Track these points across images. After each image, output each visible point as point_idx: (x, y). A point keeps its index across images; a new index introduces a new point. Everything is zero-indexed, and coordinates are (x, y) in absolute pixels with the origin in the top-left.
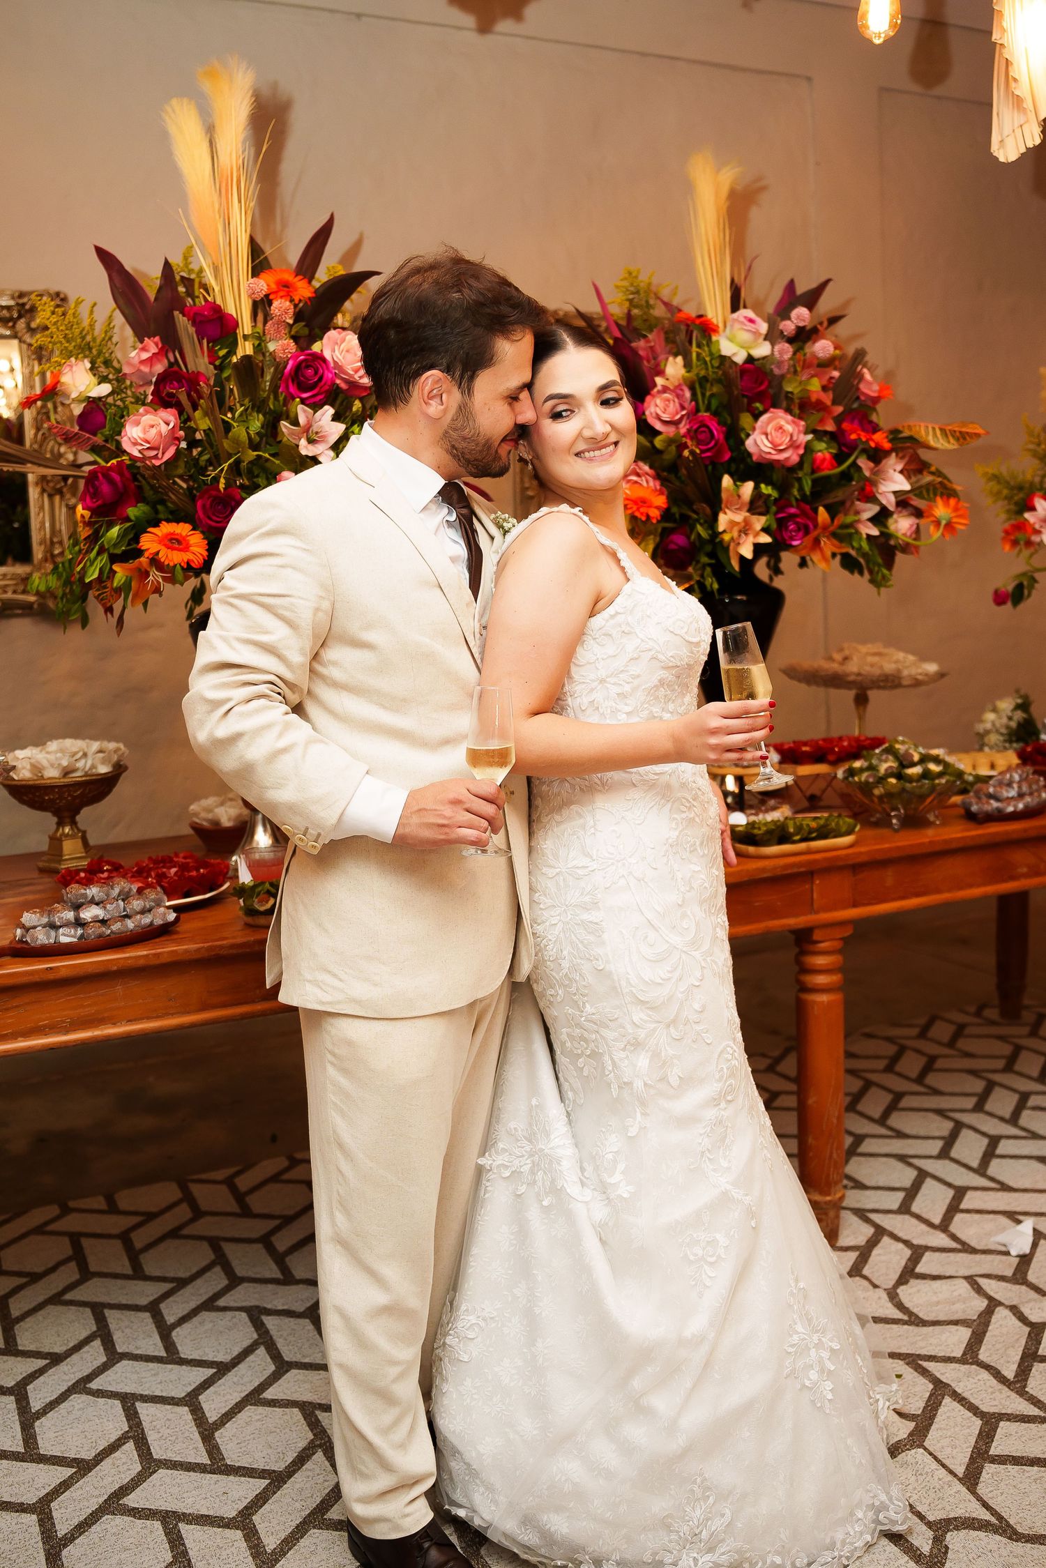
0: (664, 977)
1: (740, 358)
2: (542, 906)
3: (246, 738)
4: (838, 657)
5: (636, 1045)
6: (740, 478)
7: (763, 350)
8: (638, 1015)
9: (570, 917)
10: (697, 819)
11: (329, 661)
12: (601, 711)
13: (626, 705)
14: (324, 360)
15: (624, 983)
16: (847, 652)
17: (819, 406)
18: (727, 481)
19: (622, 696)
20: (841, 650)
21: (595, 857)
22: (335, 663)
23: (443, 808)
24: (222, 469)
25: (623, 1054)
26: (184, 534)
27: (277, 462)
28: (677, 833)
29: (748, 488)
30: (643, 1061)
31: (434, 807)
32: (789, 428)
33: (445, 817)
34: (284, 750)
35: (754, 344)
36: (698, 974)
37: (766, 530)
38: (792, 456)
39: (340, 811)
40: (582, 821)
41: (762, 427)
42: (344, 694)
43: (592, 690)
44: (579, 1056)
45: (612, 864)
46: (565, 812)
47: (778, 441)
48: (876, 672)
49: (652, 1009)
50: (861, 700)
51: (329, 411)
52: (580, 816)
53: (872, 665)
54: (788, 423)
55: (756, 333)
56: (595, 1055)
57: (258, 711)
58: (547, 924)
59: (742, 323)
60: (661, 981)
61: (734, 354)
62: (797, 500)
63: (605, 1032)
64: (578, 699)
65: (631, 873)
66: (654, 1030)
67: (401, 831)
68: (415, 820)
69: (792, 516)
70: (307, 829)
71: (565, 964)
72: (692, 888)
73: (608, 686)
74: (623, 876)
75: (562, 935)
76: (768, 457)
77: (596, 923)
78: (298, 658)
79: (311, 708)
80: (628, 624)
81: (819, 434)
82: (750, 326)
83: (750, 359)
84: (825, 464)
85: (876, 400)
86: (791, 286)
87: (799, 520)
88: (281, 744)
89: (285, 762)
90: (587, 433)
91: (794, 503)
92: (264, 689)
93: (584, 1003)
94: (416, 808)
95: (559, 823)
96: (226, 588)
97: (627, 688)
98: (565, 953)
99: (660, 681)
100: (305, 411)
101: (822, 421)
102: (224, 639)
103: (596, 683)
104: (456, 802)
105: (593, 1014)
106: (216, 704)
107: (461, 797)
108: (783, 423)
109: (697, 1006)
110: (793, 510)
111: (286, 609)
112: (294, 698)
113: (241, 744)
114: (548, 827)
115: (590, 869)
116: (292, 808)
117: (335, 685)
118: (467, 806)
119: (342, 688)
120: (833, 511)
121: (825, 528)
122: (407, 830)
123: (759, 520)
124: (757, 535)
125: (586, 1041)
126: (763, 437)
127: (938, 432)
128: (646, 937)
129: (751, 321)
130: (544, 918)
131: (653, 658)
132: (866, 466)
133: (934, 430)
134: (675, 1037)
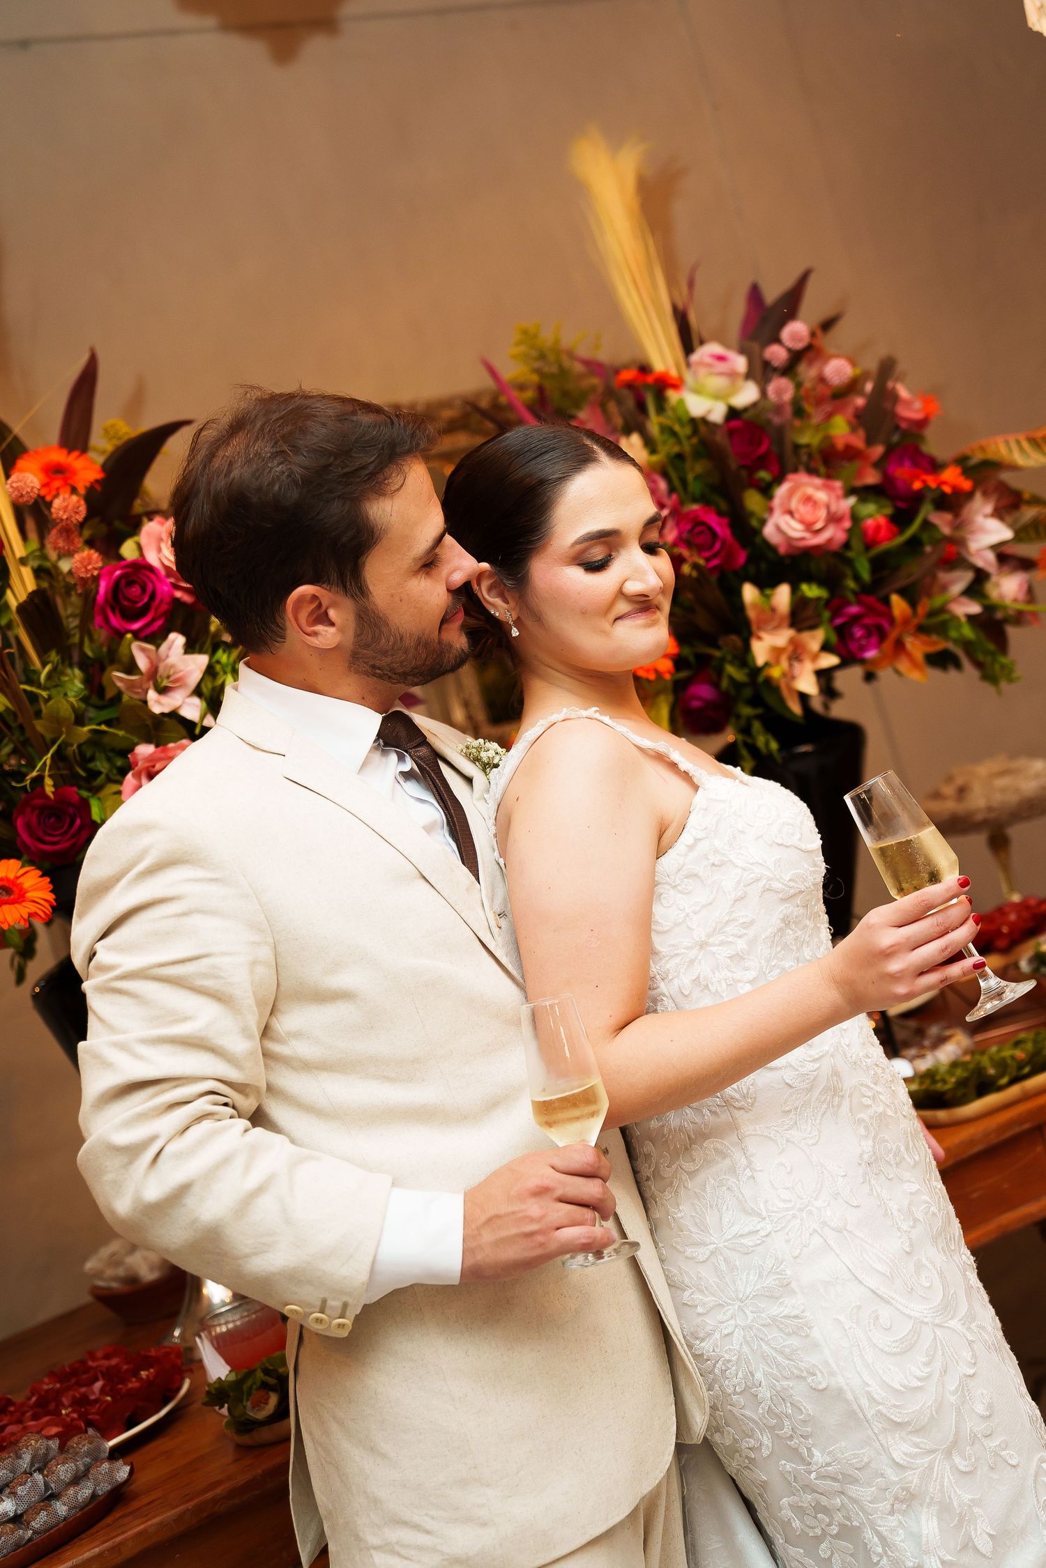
0: (919, 1374)
1: (717, 414)
2: (700, 1310)
3: (196, 1189)
4: (949, 790)
5: (908, 1500)
6: (766, 584)
7: (747, 395)
8: (900, 1448)
9: (751, 1316)
10: (890, 1113)
11: (288, 1033)
12: (713, 988)
13: (747, 969)
14: (151, 568)
15: (864, 1402)
16: (959, 781)
17: (851, 454)
18: (749, 593)
19: (738, 958)
20: (949, 779)
21: (764, 1214)
22: (297, 1034)
23: (525, 1207)
24: (45, 763)
25: (892, 1521)
27: (121, 733)
28: (870, 1142)
29: (782, 595)
30: (928, 1525)
31: (511, 1210)
32: (822, 496)
33: (532, 1220)
34: (259, 1191)
35: (734, 390)
36: (967, 1355)
37: (826, 648)
38: (832, 534)
39: (371, 1259)
40: (727, 1162)
41: (782, 505)
42: (324, 1075)
43: (692, 962)
44: (818, 1539)
45: (794, 1216)
46: (697, 1153)
47: (809, 518)
48: (1013, 799)
49: (917, 1432)
50: (999, 842)
51: (177, 640)
52: (723, 1155)
53: (1003, 790)
54: (817, 488)
55: (732, 375)
56: (849, 1533)
57: (201, 1143)
58: (717, 1335)
59: (709, 365)
60: (919, 1384)
61: (709, 412)
62: (855, 593)
63: (853, 1490)
64: (676, 982)
65: (824, 1224)
66: (930, 1467)
67: (470, 1261)
68: (487, 1238)
69: (855, 619)
70: (324, 1301)
71: (765, 1393)
72: (916, 1220)
73: (714, 949)
74: (815, 1231)
75: (745, 1349)
76: (802, 544)
77: (796, 1317)
79: (278, 1111)
80: (716, 851)
81: (864, 493)
82: (721, 366)
83: (733, 413)
84: (883, 533)
85: (922, 423)
86: (755, 294)
87: (867, 621)
88: (252, 1182)
89: (266, 1208)
90: (633, 588)
91: (851, 597)
92: (203, 1105)
93: (809, 1449)
94: (483, 1219)
95: (692, 1174)
97: (741, 944)
98: (759, 1375)
99: (783, 920)
100: (143, 650)
101: (860, 474)
102: (121, 1046)
103: (695, 951)
104: (541, 1194)
105: (828, 1464)
106: (133, 1151)
107: (548, 1182)
108: (810, 491)
109: (980, 1409)
110: (854, 609)
112: (248, 1104)
113: (190, 1201)
114: (676, 1183)
115: (763, 1233)
116: (294, 1276)
117: (307, 1066)
118: (559, 1193)
119: (317, 1068)
120: (911, 595)
121: (906, 622)
123: (813, 638)
124: (815, 658)
125: (825, 1510)
126: (787, 518)
127: (1025, 445)
128: (877, 1318)
129: (721, 358)
130: (708, 1328)
131: (767, 890)
132: (942, 522)
133: (1018, 442)
134: (964, 1469)
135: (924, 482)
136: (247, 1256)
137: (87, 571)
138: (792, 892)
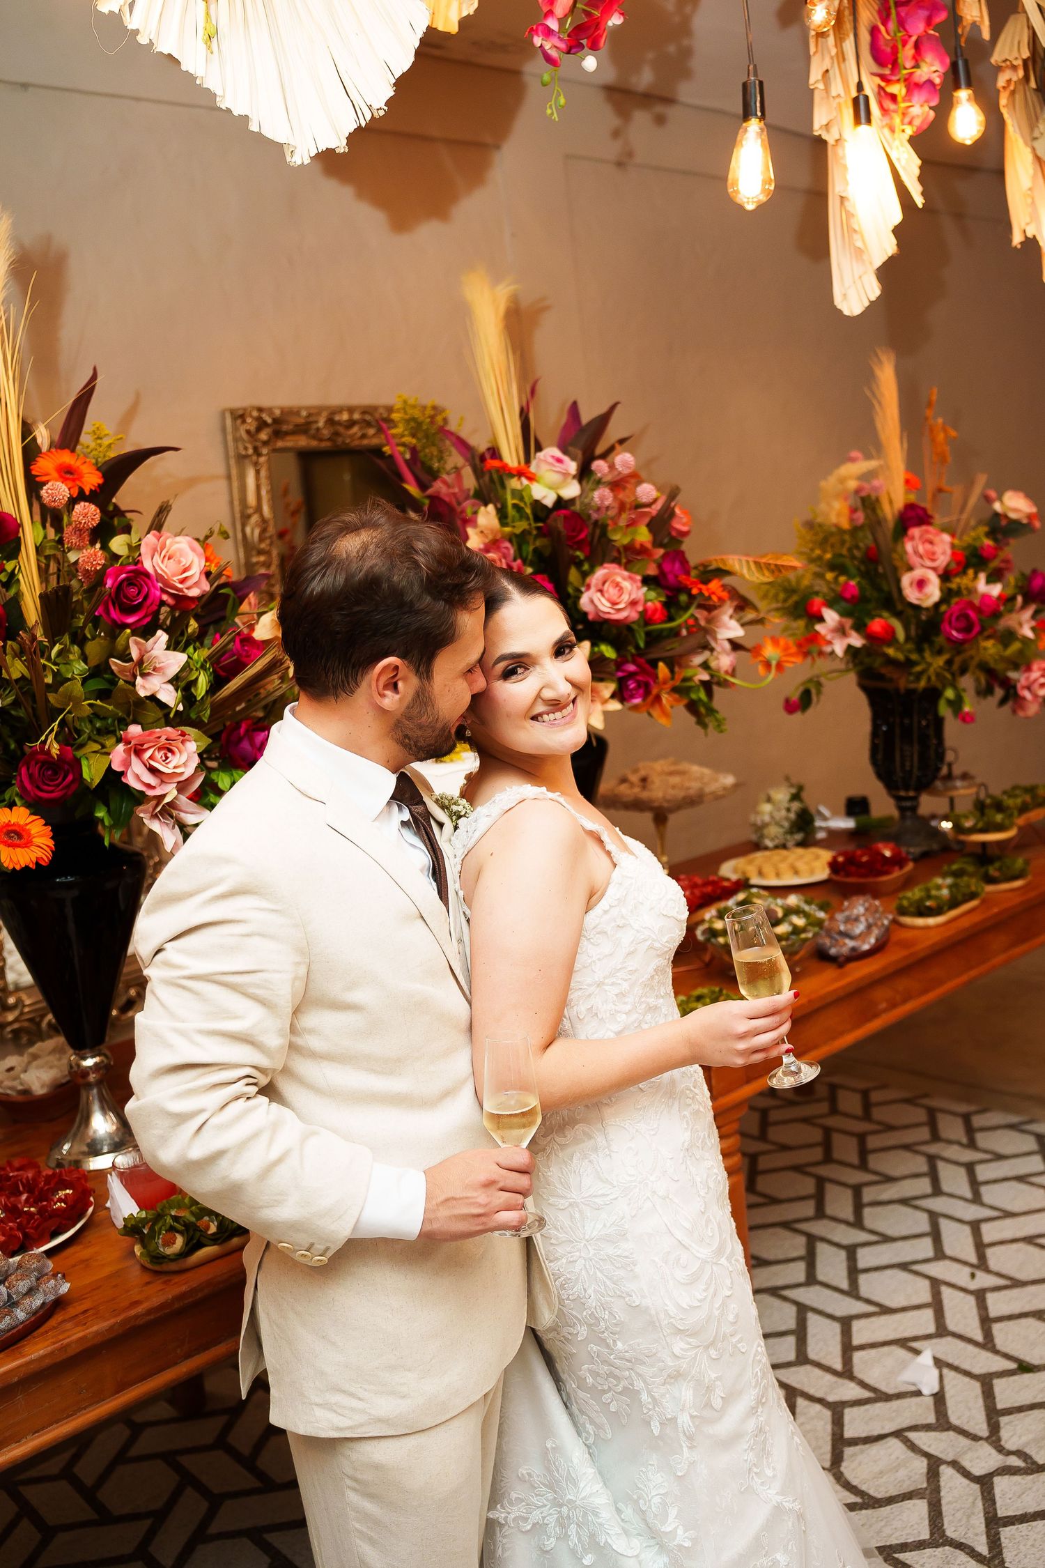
0: (700, 1297)
1: (549, 501)
2: (553, 1241)
3: (229, 1156)
4: (634, 778)
5: (676, 1376)
7: (572, 490)
8: (679, 1346)
9: (592, 1252)
10: (702, 1109)
11: (304, 1030)
12: (600, 1016)
13: (625, 1003)
14: (147, 574)
15: (662, 1316)
16: (643, 773)
17: (643, 551)
19: (622, 995)
20: (636, 771)
21: (615, 1183)
22: (311, 1031)
23: (475, 1194)
24: (53, 729)
25: (663, 1389)
26: (22, 823)
27: (111, 708)
28: (689, 1133)
30: (686, 1393)
31: (465, 1195)
32: (626, 585)
33: (480, 1205)
34: (279, 1161)
35: (563, 484)
36: (728, 1282)
37: (614, 696)
38: (630, 614)
39: (355, 1220)
40: (592, 1142)
41: (597, 585)
42: (325, 1064)
43: (590, 995)
44: (604, 1392)
45: (635, 1186)
46: (570, 1134)
47: (615, 598)
48: (680, 794)
49: (691, 1336)
50: (661, 821)
51: (162, 637)
52: (590, 1137)
53: (674, 787)
54: (624, 579)
55: (565, 475)
56: (630, 1392)
57: (238, 1118)
58: (564, 1261)
59: (550, 463)
60: (699, 1304)
61: (544, 497)
62: (633, 655)
63: (641, 1369)
64: (575, 1008)
65: (654, 1192)
66: (695, 1358)
67: (428, 1228)
68: (444, 1213)
69: (631, 675)
71: (592, 1302)
72: (709, 1188)
73: (607, 988)
74: (648, 1198)
75: (584, 1272)
76: (607, 616)
77: (626, 1257)
78: (274, 1041)
79: (286, 1087)
80: (623, 917)
81: (646, 581)
82: (559, 467)
83: (560, 501)
84: (657, 616)
85: (685, 534)
86: (574, 410)
87: (639, 678)
88: (274, 1155)
89: (282, 1176)
90: (548, 694)
91: (630, 658)
92: (240, 1087)
93: (614, 1341)
94: (442, 1198)
95: (563, 1147)
96: (168, 964)
97: (625, 985)
98: (590, 1291)
100: (137, 643)
101: (648, 568)
102: (182, 1033)
103: (593, 989)
104: (489, 1184)
105: (627, 1352)
107: (494, 1177)
108: (619, 579)
109: (731, 1318)
110: (632, 667)
111: (258, 986)
112: (264, 1081)
113: (223, 1163)
114: (548, 1150)
115: (612, 1197)
116: (294, 1226)
117: (314, 1055)
118: (501, 1185)
119: (321, 1057)
120: (672, 663)
121: (665, 683)
122: (436, 1226)
123: (607, 688)
124: (604, 702)
125: (616, 1377)
126: (599, 594)
127: (753, 566)
128: (679, 1259)
129: (559, 461)
130: (557, 1255)
131: (651, 948)
132: (701, 615)
133: (748, 562)
134: (714, 1357)
135: (700, 590)
136: (261, 1207)
137: (93, 565)
138: (666, 949)
